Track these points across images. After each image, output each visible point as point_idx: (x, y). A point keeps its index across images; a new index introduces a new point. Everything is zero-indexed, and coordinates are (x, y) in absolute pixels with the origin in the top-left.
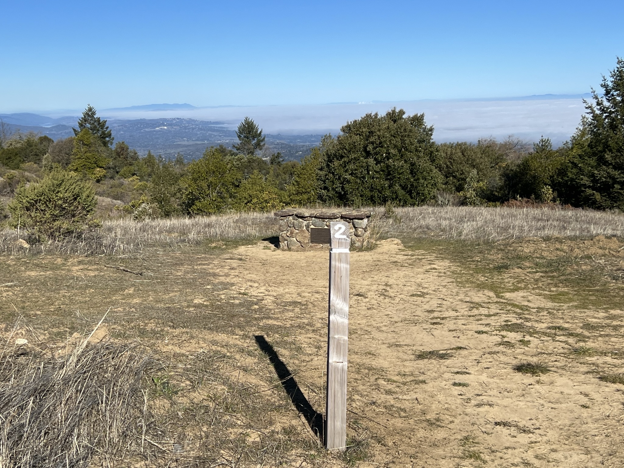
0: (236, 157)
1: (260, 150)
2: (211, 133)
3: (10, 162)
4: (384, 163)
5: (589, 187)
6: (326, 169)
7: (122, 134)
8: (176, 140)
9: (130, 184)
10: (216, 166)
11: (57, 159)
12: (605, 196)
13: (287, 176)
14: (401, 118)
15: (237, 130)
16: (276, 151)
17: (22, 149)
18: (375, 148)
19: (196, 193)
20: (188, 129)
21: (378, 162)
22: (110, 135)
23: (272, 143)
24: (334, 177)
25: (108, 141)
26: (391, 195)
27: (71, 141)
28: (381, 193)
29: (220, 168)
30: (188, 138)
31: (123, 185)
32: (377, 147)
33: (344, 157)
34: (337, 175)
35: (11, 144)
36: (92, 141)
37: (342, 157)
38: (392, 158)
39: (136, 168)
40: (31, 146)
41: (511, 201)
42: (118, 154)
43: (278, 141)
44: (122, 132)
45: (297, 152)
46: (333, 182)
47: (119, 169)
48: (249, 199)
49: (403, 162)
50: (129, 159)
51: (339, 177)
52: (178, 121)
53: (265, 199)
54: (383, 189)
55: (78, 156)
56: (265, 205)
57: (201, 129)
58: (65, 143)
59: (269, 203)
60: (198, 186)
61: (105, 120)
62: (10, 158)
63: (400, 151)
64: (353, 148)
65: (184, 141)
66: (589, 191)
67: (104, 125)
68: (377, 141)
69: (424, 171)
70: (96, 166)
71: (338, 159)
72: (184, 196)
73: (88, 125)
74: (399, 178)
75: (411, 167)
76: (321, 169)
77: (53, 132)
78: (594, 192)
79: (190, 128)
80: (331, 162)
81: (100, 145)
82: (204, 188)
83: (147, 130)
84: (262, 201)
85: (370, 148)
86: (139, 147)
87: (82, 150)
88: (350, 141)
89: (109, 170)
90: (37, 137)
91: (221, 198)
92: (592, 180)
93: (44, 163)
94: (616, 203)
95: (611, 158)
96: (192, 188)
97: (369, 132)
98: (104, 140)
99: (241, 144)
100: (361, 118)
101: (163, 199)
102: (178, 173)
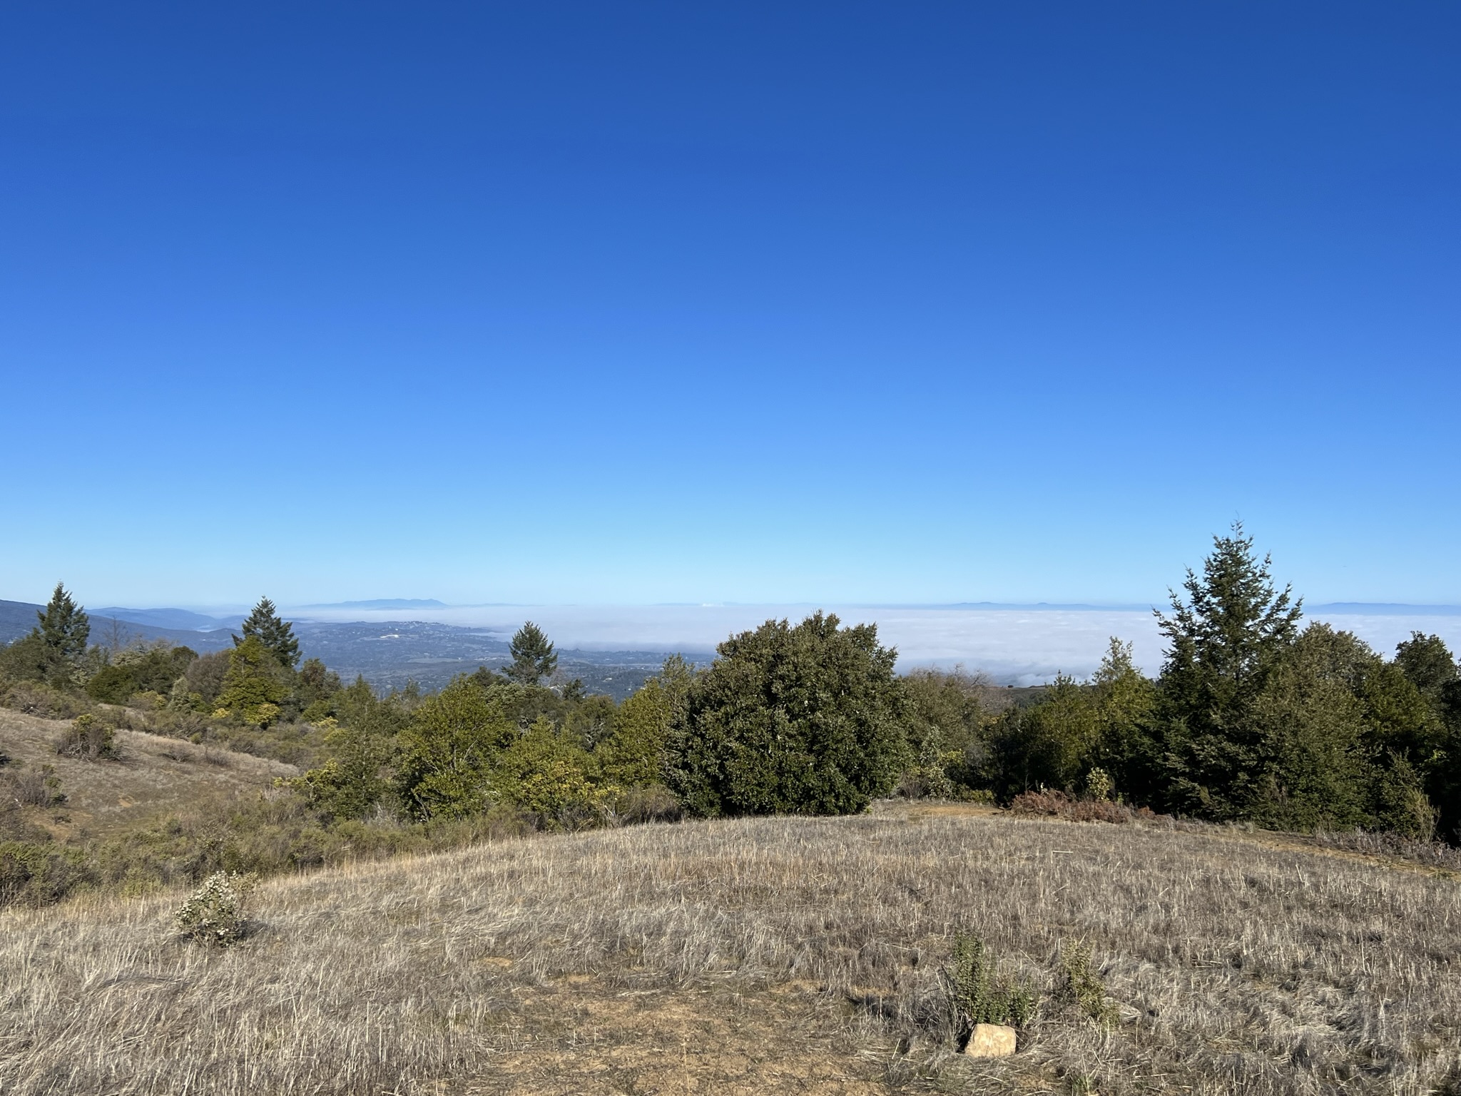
0: (507, 688)
1: (549, 676)
2: (469, 645)
3: (114, 689)
4: (805, 718)
5: (1184, 774)
6: (687, 726)
7: (325, 645)
8: (411, 656)
9: (318, 733)
10: (469, 709)
11: (199, 686)
12: (1216, 793)
13: (591, 721)
14: (834, 631)
15: (511, 641)
16: (571, 677)
17: (141, 668)
18: (788, 688)
19: (428, 759)
20: (433, 638)
21: (793, 717)
22: (295, 647)
23: (566, 663)
24: (705, 743)
25: (292, 657)
26: (821, 784)
27: (226, 656)
28: (799, 781)
29: (476, 714)
30: (431, 653)
31: (306, 733)
32: (791, 687)
33: (725, 704)
34: (709, 740)
35: (123, 660)
36: (261, 657)
37: (721, 703)
38: (821, 709)
39: (336, 704)
40: (157, 663)
41: (1029, 794)
42: (307, 679)
43: (575, 660)
44: (325, 642)
45: (605, 677)
46: (701, 753)
47: (304, 704)
48: (526, 769)
49: (844, 718)
50: (324, 688)
51: (714, 743)
52: (417, 625)
53: (559, 775)
54: (803, 773)
55: (235, 683)
56: (557, 788)
57: (453, 640)
58: (216, 659)
59: (566, 783)
60: (432, 745)
61: (290, 622)
62: (115, 683)
63: (836, 695)
64: (744, 684)
65: (425, 657)
66: (1184, 783)
67: (286, 631)
68: (793, 674)
69: (885, 737)
70: (263, 699)
71: (712, 707)
72: (405, 764)
73: (260, 631)
74: (836, 750)
75: (858, 728)
76: (677, 727)
77: (213, 640)
78: (1196, 784)
79: (435, 638)
80: (698, 713)
81: (274, 665)
82: (443, 750)
83: (365, 639)
84: (552, 778)
85: (777, 687)
86: (352, 666)
87: (243, 671)
88: (737, 673)
89: (287, 707)
90: (171, 649)
91: (475, 769)
92: (1186, 761)
93: (173, 693)
94: (1244, 808)
95: (1221, 721)
96: (420, 750)
97: (773, 656)
98: (284, 656)
99: (516, 664)
100: (758, 628)
101: (365, 769)
102: (405, 713)
